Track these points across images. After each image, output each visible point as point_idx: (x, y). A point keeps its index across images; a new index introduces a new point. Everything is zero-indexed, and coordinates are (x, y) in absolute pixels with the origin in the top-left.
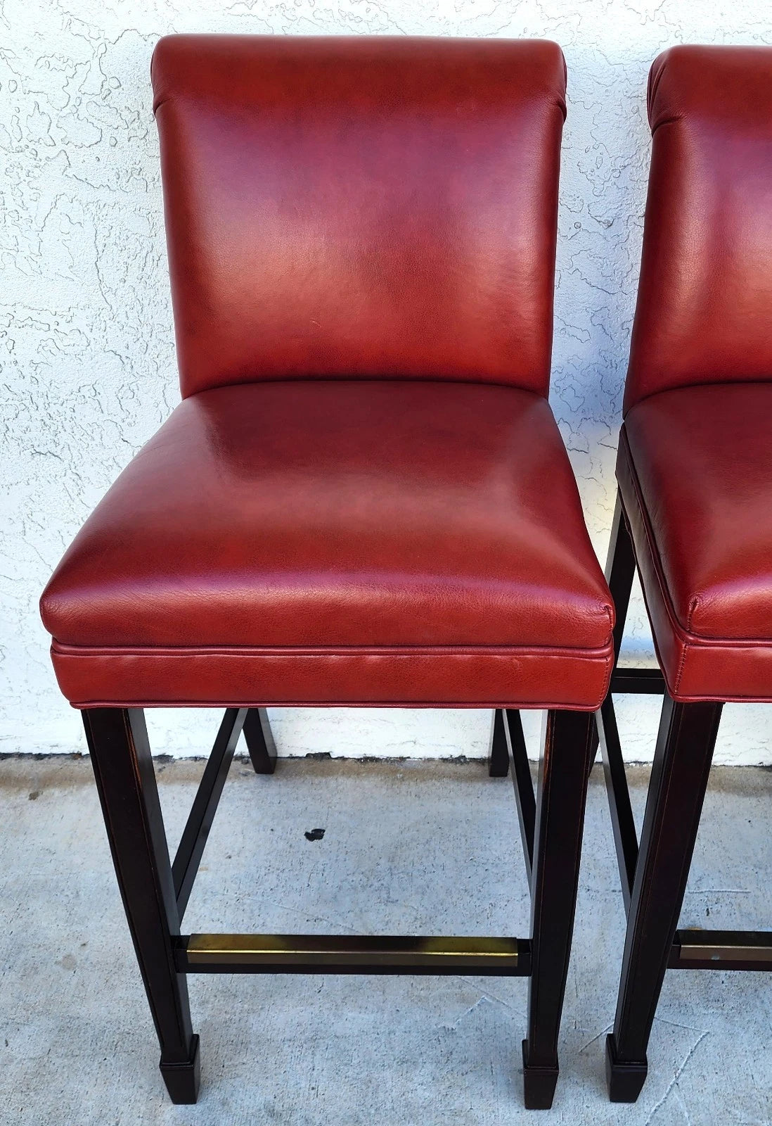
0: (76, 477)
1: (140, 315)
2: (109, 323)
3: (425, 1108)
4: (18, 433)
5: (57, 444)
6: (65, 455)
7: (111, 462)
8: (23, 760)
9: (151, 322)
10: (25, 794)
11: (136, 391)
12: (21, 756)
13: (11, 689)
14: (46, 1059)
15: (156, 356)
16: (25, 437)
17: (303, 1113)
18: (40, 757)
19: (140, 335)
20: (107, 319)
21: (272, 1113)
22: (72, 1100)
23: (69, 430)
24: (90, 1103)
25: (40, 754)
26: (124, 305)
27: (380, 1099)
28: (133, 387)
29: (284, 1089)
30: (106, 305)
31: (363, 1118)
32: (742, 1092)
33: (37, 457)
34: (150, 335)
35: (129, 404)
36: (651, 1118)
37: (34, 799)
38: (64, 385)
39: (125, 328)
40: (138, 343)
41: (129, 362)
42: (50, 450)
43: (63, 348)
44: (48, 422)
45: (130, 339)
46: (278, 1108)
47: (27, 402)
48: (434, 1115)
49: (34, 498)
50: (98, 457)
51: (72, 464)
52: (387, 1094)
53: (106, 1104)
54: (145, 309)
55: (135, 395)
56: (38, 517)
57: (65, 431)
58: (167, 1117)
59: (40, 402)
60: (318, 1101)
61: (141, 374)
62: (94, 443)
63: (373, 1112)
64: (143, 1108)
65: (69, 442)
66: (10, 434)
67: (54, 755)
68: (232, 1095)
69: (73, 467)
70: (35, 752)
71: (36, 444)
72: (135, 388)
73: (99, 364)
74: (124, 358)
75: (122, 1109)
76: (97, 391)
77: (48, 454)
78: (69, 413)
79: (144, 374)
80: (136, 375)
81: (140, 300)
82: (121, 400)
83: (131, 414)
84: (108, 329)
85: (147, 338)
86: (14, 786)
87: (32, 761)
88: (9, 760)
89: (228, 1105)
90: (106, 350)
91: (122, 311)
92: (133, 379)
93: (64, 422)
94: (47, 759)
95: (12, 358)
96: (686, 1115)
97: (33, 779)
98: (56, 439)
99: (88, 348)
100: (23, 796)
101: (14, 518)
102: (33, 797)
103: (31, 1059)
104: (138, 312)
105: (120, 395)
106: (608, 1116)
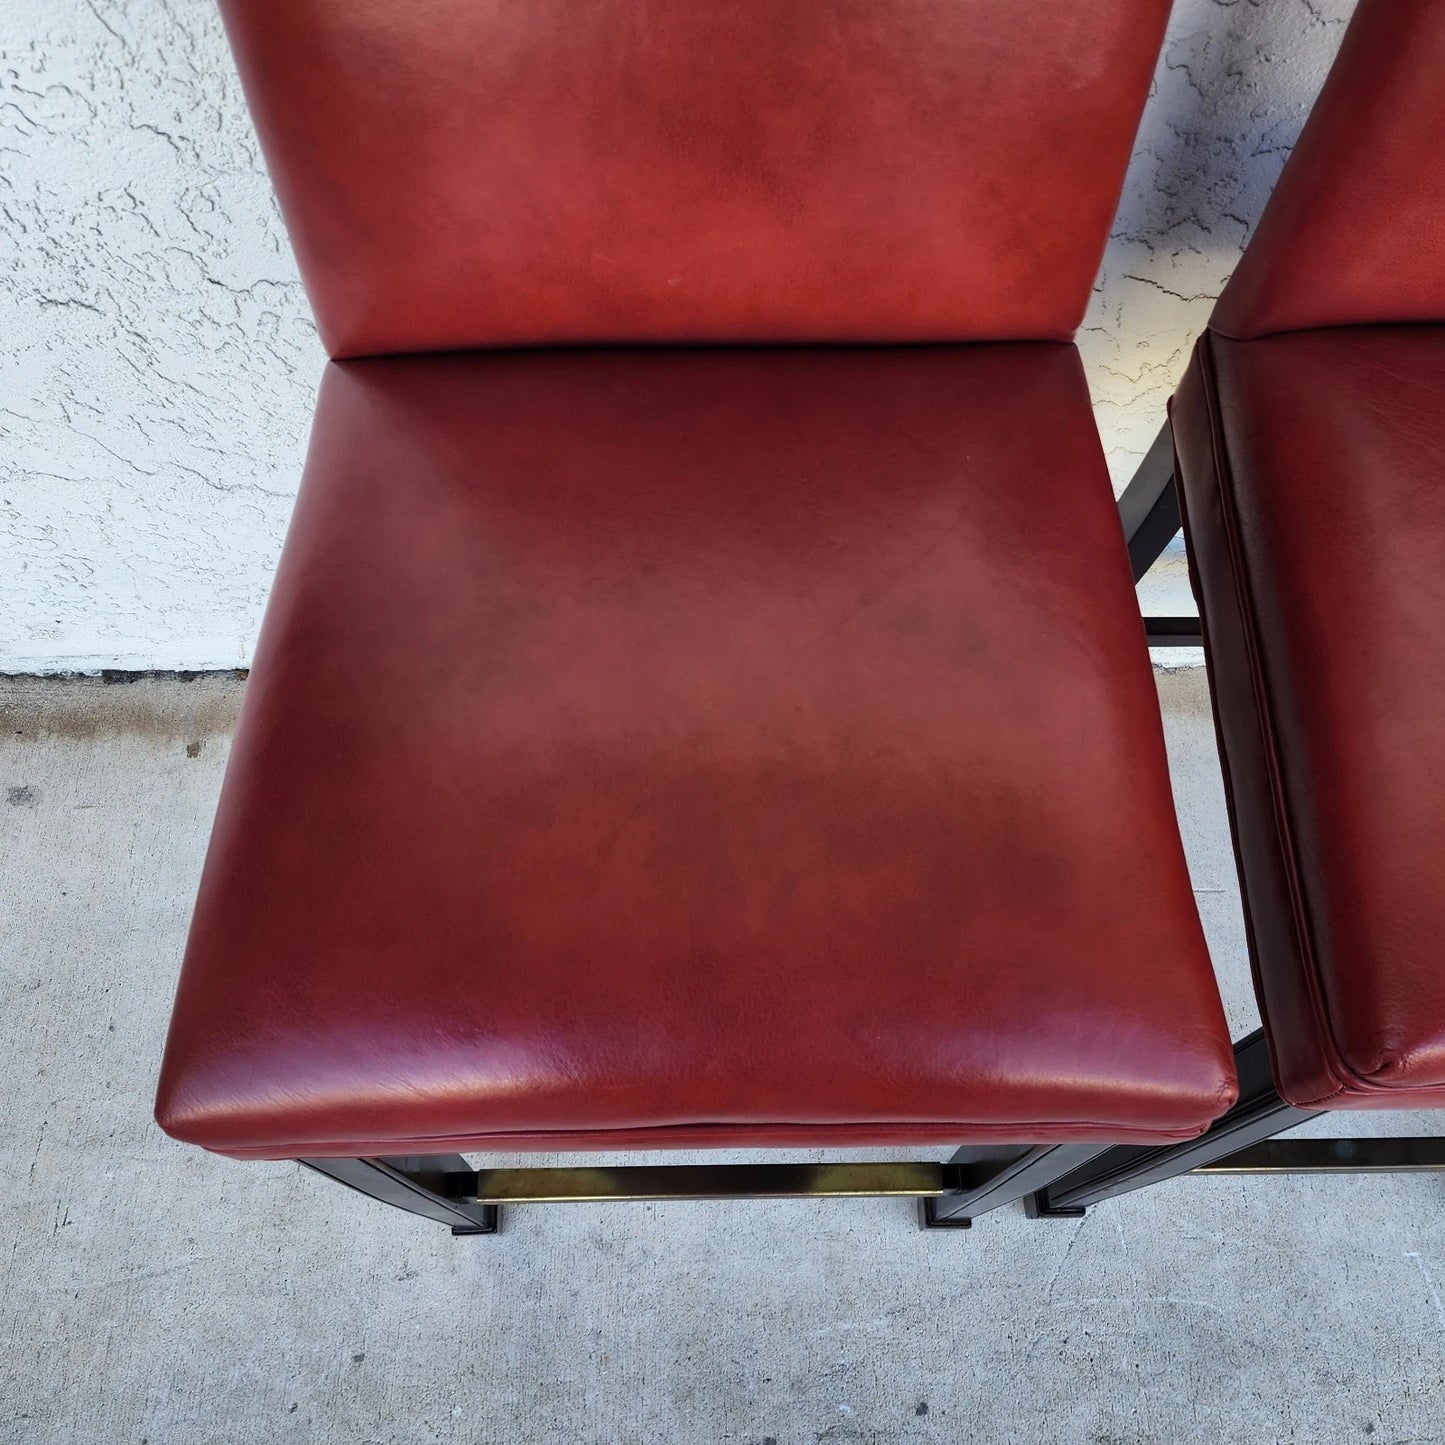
0: (138, 340)
1: (192, 57)
2: (128, 73)
3: (793, 1231)
5: (83, 288)
6: (104, 303)
7: (197, 316)
8: (163, 683)
9: (217, 69)
10: (180, 746)
11: (216, 199)
14: (297, 1178)
15: (243, 136)
16: (19, 276)
17: (639, 1243)
18: (187, 676)
19: (199, 96)
20: (120, 64)
21: (600, 1244)
22: (342, 1234)
23: (99, 264)
24: (367, 1238)
25: (186, 671)
26: (149, 36)
27: (735, 1220)
28: (209, 190)
29: (612, 1211)
30: (111, 37)
31: (716, 1246)
32: (1190, 1194)
33: (52, 308)
34: (221, 95)
35: (205, 219)
36: (1076, 1235)
37: (196, 755)
38: (64, 188)
39: (163, 82)
40: (200, 112)
41: (190, 147)
42: (73, 296)
43: (43, 122)
44: (54, 252)
45: (181, 103)
46: (607, 1236)
48: (804, 1241)
49: (67, 369)
50: (169, 308)
51: (123, 320)
52: (744, 1213)
53: (387, 1238)
54: (199, 46)
55: (217, 207)
56: (85, 397)
57: (92, 265)
58: (468, 1254)
59: (28, 217)
60: (656, 1225)
61: (218, 168)
62: (156, 286)
63: (727, 1238)
64: (435, 1243)
65: (107, 284)
68: (546, 1221)
69: (125, 323)
71: (42, 287)
72: (213, 193)
73: (126, 151)
74: (175, 140)
75: (408, 1244)
76: (138, 199)
77: (71, 304)
78: (92, 237)
79: (225, 168)
80: (208, 169)
81: (184, 24)
82: (191, 215)
83: (215, 237)
84: (128, 85)
85: (216, 100)
86: (160, 733)
87: (177, 684)
88: (142, 682)
89: (543, 1235)
90: (136, 123)
91: (149, 47)
92: (204, 178)
93: (85, 251)
94: (198, 680)
96: (1120, 1228)
97: (185, 719)
98: (80, 281)
99: (96, 121)
100: (179, 751)
101: (42, 398)
102: (193, 751)
103: (277, 1177)
104: (185, 51)
105: (185, 206)
106: (1022, 1235)
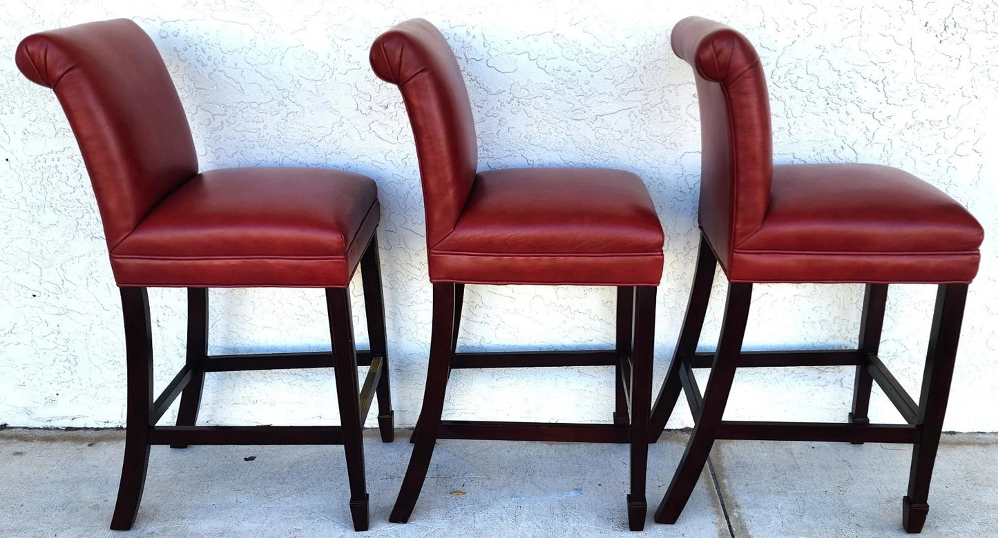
4: (84, 227)
12: (86, 429)
13: (81, 385)
16: (88, 229)
33: (94, 239)
47: (89, 209)
49: (92, 264)
56: (95, 276)
66: (79, 227)
67: (107, 428)
70: (95, 426)
86: (80, 441)
95: (80, 184)
97: (92, 439)
102: (90, 445)
